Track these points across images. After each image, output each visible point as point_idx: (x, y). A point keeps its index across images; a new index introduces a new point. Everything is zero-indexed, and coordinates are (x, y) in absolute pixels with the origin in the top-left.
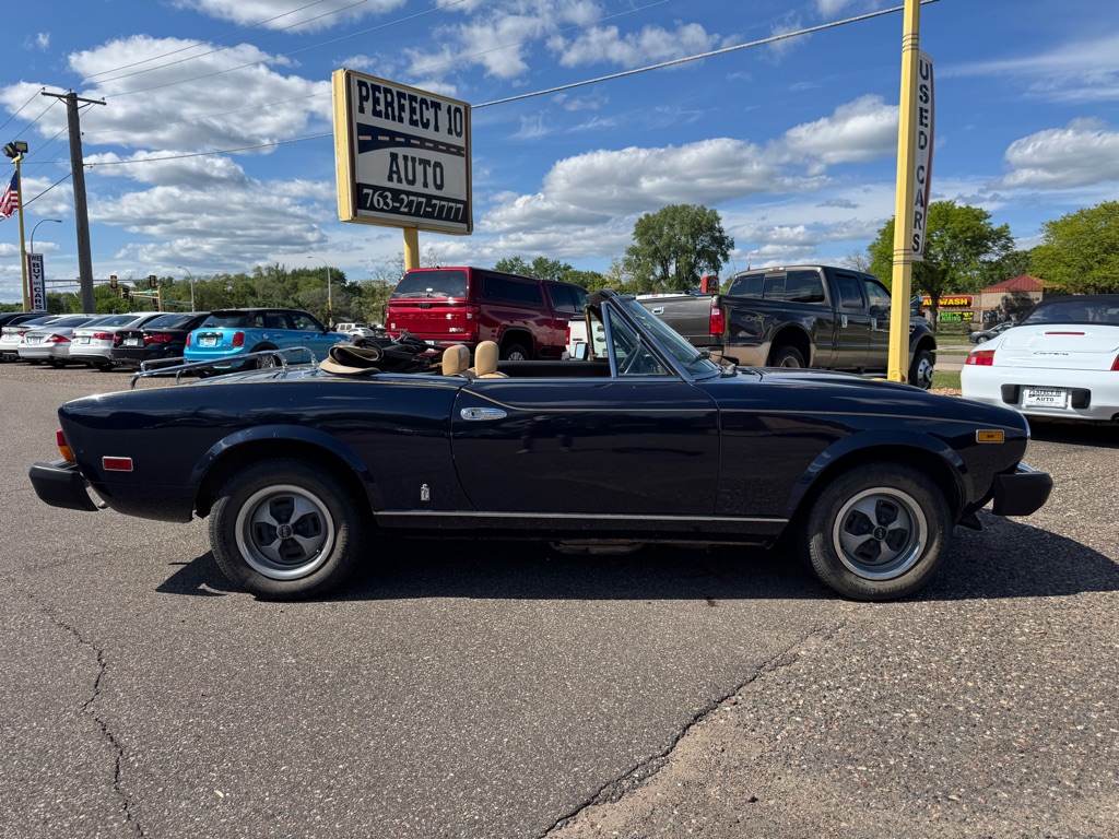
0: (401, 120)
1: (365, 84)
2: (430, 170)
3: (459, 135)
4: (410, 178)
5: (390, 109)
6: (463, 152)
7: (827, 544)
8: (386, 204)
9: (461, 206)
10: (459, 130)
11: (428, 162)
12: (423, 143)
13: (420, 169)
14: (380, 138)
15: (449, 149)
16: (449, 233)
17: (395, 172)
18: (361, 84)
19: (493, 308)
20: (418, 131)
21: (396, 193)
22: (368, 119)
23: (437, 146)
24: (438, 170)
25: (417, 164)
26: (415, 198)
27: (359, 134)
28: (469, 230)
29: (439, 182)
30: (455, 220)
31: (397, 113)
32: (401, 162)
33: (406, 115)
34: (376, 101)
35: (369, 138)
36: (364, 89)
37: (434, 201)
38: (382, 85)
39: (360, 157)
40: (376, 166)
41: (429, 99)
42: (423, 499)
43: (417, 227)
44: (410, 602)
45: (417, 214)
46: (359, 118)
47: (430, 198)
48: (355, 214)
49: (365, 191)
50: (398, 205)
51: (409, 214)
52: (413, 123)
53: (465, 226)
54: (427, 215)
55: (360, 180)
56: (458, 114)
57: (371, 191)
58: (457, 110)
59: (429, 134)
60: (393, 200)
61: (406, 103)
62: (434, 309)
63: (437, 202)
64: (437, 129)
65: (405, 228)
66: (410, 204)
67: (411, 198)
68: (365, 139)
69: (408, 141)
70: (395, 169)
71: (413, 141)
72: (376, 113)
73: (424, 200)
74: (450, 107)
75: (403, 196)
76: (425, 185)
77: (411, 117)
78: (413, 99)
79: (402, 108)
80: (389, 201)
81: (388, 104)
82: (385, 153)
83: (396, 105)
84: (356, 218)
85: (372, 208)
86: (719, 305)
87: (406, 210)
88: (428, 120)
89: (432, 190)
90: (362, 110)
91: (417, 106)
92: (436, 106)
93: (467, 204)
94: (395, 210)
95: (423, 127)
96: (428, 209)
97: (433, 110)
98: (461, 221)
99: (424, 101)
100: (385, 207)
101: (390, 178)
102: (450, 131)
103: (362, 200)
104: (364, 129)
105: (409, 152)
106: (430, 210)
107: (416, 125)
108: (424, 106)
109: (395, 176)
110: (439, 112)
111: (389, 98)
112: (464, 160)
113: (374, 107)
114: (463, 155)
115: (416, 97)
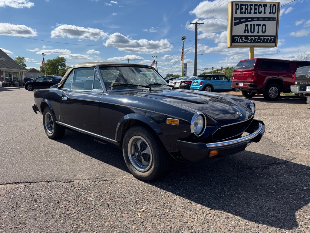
0: (250, 13)
1: (238, 4)
2: (260, 28)
3: (274, 14)
4: (252, 31)
7: (126, 152)
8: (243, 41)
9: (273, 38)
10: (274, 12)
11: (260, 25)
12: (258, 19)
13: (256, 28)
14: (242, 20)
15: (269, 19)
16: (267, 47)
17: (246, 30)
18: (236, 5)
19: (263, 71)
21: (246, 37)
22: (239, 15)
23: (264, 19)
24: (264, 27)
25: (255, 26)
26: (254, 37)
27: (234, 20)
28: (276, 46)
29: (264, 31)
30: (270, 42)
31: (249, 11)
32: (249, 27)
33: (253, 11)
34: (242, 9)
35: (238, 21)
36: (237, 6)
37: (261, 37)
38: (244, 3)
39: (234, 27)
40: (240, 29)
41: (262, 4)
43: (254, 47)
45: (254, 42)
46: (235, 15)
47: (259, 37)
48: (231, 45)
49: (235, 37)
50: (247, 40)
51: (251, 43)
52: (255, 13)
53: (274, 44)
54: (258, 42)
55: (234, 34)
56: (274, 7)
57: (237, 37)
58: (274, 5)
59: (262, 15)
60: (245, 39)
61: (253, 7)
63: (263, 37)
64: (265, 13)
65: (250, 47)
66: (252, 39)
67: (252, 37)
68: (236, 21)
69: (253, 19)
70: (247, 29)
72: (241, 13)
73: (257, 37)
74: (271, 5)
75: (249, 37)
76: (258, 32)
77: (255, 11)
79: (251, 9)
81: (246, 9)
82: (243, 25)
83: (249, 9)
85: (237, 42)
87: (250, 41)
88: (261, 11)
89: (261, 34)
90: (236, 13)
91: (257, 7)
92: (265, 6)
93: (275, 37)
94: (246, 42)
95: (259, 14)
96: (258, 40)
97: (264, 7)
98: (273, 43)
99: (260, 5)
100: (242, 42)
101: (245, 32)
102: (270, 13)
103: (234, 40)
104: (236, 18)
105: (253, 23)
106: (260, 40)
107: (257, 14)
108: (260, 7)
109: (246, 31)
110: (266, 7)
111: (247, 7)
112: (276, 22)
113: (241, 11)
114: (275, 20)
115: (257, 4)
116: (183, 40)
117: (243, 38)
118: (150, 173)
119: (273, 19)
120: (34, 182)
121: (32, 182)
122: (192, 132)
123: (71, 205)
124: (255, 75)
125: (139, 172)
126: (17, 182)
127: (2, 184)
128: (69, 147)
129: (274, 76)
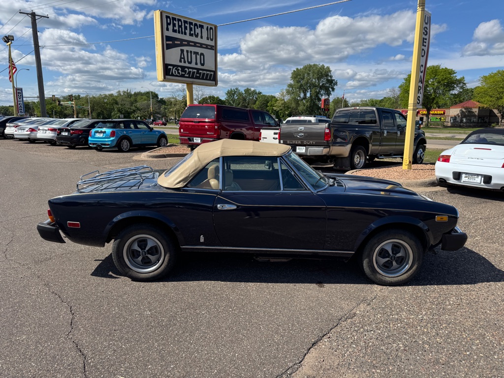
0: (185, 34)
1: (169, 17)
2: (198, 57)
3: (212, 40)
4: (190, 60)
5: (180, 29)
6: (214, 48)
7: (371, 262)
8: (179, 73)
9: (213, 73)
10: (212, 38)
11: (197, 53)
12: (195, 44)
13: (194, 56)
14: (176, 42)
15: (207, 47)
16: (207, 86)
17: (183, 58)
18: (167, 17)
19: (227, 123)
20: (193, 39)
21: (183, 68)
22: (171, 34)
23: (201, 46)
24: (202, 56)
25: (193, 54)
26: (191, 70)
27: (166, 41)
28: (216, 84)
29: (202, 62)
30: (210, 80)
31: (183, 31)
32: (185, 53)
33: (188, 32)
34: (174, 25)
35: (171, 42)
36: (169, 19)
37: (200, 71)
38: (177, 18)
39: (167, 52)
40: (174, 56)
41: (198, 24)
42: (201, 241)
43: (192, 83)
44: (195, 283)
45: (192, 77)
46: (166, 33)
47: (198, 70)
48: (165, 78)
49: (169, 67)
50: (184, 73)
51: (189, 77)
52: (191, 35)
53: (214, 82)
54: (197, 78)
55: (167, 62)
56: (211, 30)
57: (172, 67)
58: (211, 28)
59: (198, 40)
60: (182, 71)
61: (188, 26)
62: (200, 124)
63: (201, 71)
64: (202, 37)
65: (187, 84)
66: (190, 72)
67: (190, 70)
68: (169, 43)
69: (189, 43)
70: (182, 57)
71: (191, 44)
72: (174, 31)
73: (196, 71)
74: (208, 27)
75: (186, 69)
76: (196, 64)
77: (190, 32)
78: (191, 23)
79: (186, 28)
80: (180, 71)
81: (180, 26)
82: (179, 49)
83: (183, 27)
84: (165, 79)
85: (172, 75)
86: (329, 128)
87: (188, 76)
88: (198, 33)
89: (199, 66)
90: (168, 29)
91: (193, 27)
92: (202, 27)
93: (215, 72)
94: (183, 76)
95: (195, 37)
96: (197, 75)
97: (200, 29)
98: (213, 80)
99: (196, 25)
100: (178, 75)
101: (180, 61)
102: (208, 38)
103: (168, 71)
104: (169, 38)
105: (189, 49)
106: (199, 75)
108: (196, 27)
109: (183, 60)
110: (203, 29)
111: (180, 23)
112: (214, 51)
113: (173, 28)
119: (212, 48)
124: (219, 127)
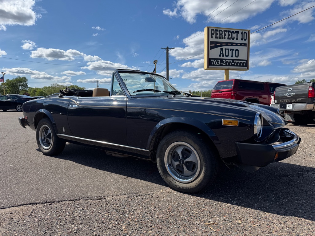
0: (225, 38)
1: (213, 30)
2: (234, 52)
3: (245, 40)
4: (227, 55)
5: (221, 36)
6: (247, 45)
7: (162, 162)
9: (245, 62)
10: (245, 38)
11: (233, 50)
12: (232, 44)
13: (230, 52)
14: (217, 44)
15: (241, 45)
16: (240, 70)
17: (222, 54)
18: (212, 30)
19: (241, 92)
20: (231, 41)
21: (222, 60)
22: (214, 40)
23: (237, 44)
24: (237, 51)
25: (229, 51)
26: (228, 61)
27: (210, 44)
28: (248, 69)
29: (237, 55)
30: (243, 66)
31: (223, 37)
32: (224, 51)
33: (226, 37)
34: (217, 34)
35: (214, 45)
37: (235, 61)
38: (219, 29)
39: (210, 51)
40: (216, 53)
41: (235, 31)
42: (63, 131)
43: (229, 69)
45: (229, 65)
46: (211, 40)
47: (233, 60)
48: (208, 67)
49: (212, 60)
50: (222, 63)
51: (226, 65)
52: (229, 38)
53: (246, 68)
54: (232, 65)
55: (210, 57)
56: (245, 34)
57: (213, 60)
58: (245, 32)
59: (235, 41)
60: (220, 62)
61: (227, 33)
62: (223, 93)
63: (236, 61)
64: (237, 39)
65: (225, 70)
67: (227, 61)
68: (212, 45)
69: (227, 44)
70: (222, 53)
72: (216, 38)
73: (231, 61)
74: (242, 32)
75: (224, 61)
76: (232, 56)
77: (228, 37)
78: (229, 31)
79: (225, 35)
81: (220, 34)
82: (220, 48)
83: (223, 34)
84: (208, 68)
85: (214, 65)
86: (313, 87)
87: (225, 64)
88: (234, 37)
89: (234, 58)
90: (212, 37)
91: (230, 34)
92: (237, 32)
93: (247, 61)
94: (221, 65)
95: (232, 39)
96: (232, 64)
97: (236, 34)
98: (245, 66)
99: (233, 32)
100: (218, 64)
101: (220, 56)
102: (242, 39)
103: (210, 63)
104: (212, 43)
105: (227, 47)
106: (233, 64)
107: (230, 39)
108: (233, 33)
109: (222, 55)
110: (238, 34)
111: (221, 33)
112: (247, 47)
113: (216, 36)
114: (246, 46)
115: (230, 31)
116: (155, 63)
117: (218, 61)
118: (198, 183)
119: (245, 45)
120: (55, 202)
121: (53, 202)
122: (255, 133)
123: (122, 224)
124: (234, 94)
125: (181, 184)
126: (32, 202)
127: (13, 206)
128: (75, 163)
129: (250, 97)
